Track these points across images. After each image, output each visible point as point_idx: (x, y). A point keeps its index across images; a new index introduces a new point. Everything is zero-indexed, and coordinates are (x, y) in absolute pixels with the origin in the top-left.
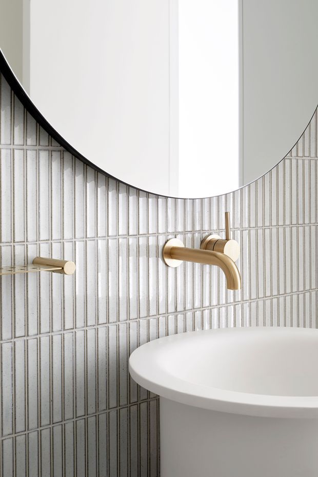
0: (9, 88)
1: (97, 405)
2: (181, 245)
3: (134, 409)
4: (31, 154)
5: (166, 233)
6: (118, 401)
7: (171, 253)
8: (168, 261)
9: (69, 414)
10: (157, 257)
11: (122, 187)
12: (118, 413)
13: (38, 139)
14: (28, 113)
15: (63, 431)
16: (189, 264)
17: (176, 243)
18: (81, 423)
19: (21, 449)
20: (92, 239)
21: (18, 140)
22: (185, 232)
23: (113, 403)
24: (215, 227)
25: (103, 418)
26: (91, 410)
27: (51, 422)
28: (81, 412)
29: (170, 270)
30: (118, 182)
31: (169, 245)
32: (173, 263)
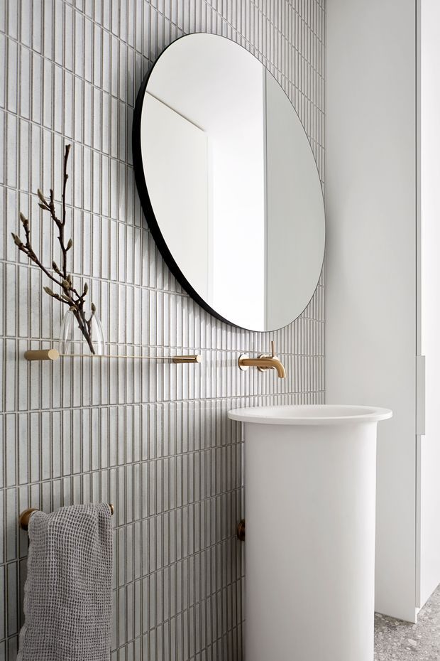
0: (161, 257)
1: (205, 444)
2: (248, 358)
3: (224, 448)
4: (172, 297)
5: (241, 351)
6: (216, 443)
7: (243, 363)
8: (242, 367)
9: (191, 449)
10: (236, 365)
11: (243, 331)
12: (216, 450)
13: (176, 288)
14: (172, 275)
15: (188, 458)
16: (252, 367)
17: (245, 357)
18: (197, 454)
19: (166, 466)
20: (204, 349)
21: (166, 288)
22: (250, 352)
23: (214, 445)
24: (264, 351)
25: (208, 452)
26: (203, 447)
27: (182, 452)
28: (197, 448)
29: (243, 372)
30: (237, 327)
31: (241, 358)
32: (245, 368)
